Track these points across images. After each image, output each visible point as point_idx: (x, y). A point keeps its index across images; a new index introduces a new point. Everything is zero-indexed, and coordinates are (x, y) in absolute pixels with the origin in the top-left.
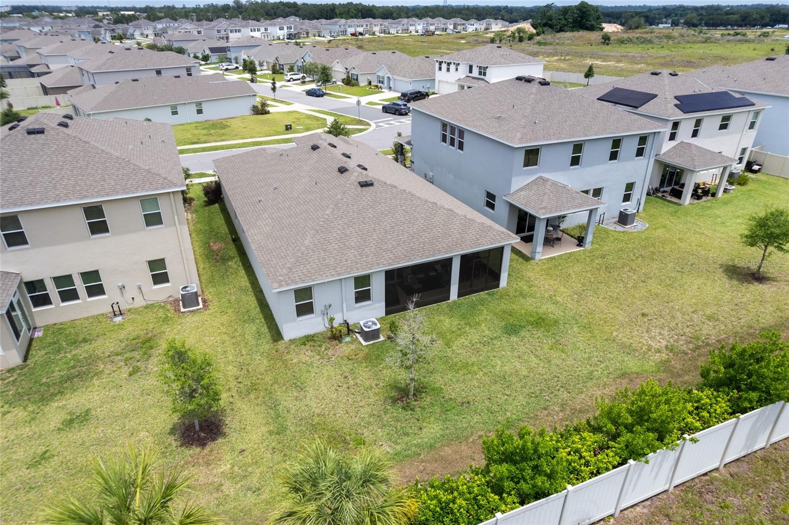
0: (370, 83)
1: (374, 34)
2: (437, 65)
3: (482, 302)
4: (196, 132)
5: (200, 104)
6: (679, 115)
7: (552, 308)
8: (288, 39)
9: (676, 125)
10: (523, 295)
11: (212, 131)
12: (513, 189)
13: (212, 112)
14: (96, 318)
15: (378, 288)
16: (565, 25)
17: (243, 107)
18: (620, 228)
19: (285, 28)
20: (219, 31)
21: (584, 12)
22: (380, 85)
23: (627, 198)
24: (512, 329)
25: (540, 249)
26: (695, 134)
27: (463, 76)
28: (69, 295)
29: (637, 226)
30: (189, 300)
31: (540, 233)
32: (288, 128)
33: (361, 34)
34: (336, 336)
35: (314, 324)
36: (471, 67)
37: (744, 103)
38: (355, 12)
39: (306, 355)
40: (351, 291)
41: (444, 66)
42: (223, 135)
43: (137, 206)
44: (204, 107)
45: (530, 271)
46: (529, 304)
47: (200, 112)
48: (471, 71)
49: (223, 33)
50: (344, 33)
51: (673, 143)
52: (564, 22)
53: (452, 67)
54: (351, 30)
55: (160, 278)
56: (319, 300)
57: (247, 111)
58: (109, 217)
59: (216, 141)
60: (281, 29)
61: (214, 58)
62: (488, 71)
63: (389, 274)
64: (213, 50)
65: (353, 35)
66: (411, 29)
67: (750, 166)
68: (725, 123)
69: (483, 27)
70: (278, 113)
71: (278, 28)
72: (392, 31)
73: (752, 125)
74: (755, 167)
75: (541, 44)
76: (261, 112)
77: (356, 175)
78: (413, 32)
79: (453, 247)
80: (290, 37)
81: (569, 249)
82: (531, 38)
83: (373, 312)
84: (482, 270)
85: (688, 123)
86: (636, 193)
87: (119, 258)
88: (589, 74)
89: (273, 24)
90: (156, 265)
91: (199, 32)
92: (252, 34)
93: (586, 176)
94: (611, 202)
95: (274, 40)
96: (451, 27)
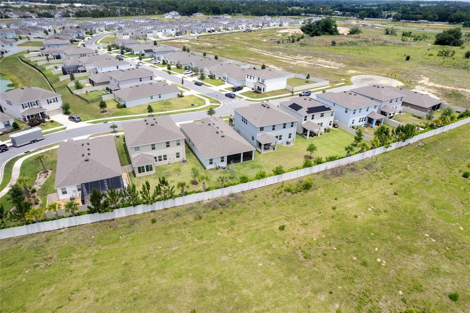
0: (220, 78)
1: (220, 31)
2: (246, 76)
3: (248, 163)
4: (161, 106)
5: (160, 95)
6: (307, 114)
7: (262, 164)
8: (176, 35)
9: (306, 117)
10: (257, 161)
11: (166, 106)
12: (257, 136)
13: (164, 97)
14: (165, 165)
15: (226, 159)
16: (318, 30)
17: (174, 95)
18: (286, 145)
19: (175, 29)
20: (142, 33)
21: (328, 24)
22: (224, 80)
23: (290, 137)
24: (253, 168)
25: (263, 151)
26: (313, 118)
27: (256, 82)
28: (160, 160)
29: (292, 144)
30: (184, 161)
31: (263, 147)
32: (193, 105)
33: (213, 31)
34: (217, 169)
35: (213, 166)
36: (259, 78)
37: (329, 109)
38: (209, 9)
39: (211, 172)
40: (220, 159)
41: (249, 77)
42: (170, 108)
43: (175, 142)
45: (260, 156)
46: (258, 163)
47: (160, 97)
48: (259, 80)
49: (144, 33)
50: (205, 30)
51: (306, 121)
52: (317, 29)
53: (252, 78)
54: (208, 29)
55: (178, 157)
56: (214, 161)
57: (176, 96)
58: (170, 144)
59: (169, 110)
60: (173, 30)
61: (147, 55)
62: (265, 81)
63: (228, 156)
64: (147, 51)
65: (209, 32)
66: (240, 26)
67: (334, 126)
68: (322, 116)
69: (278, 24)
70: (187, 96)
71: (171, 30)
72: (229, 28)
73: (332, 115)
74: (336, 126)
75: (302, 45)
76: (181, 96)
77: (221, 134)
78: (241, 29)
79: (241, 151)
80: (177, 34)
81: (271, 151)
82: (298, 40)
83: (224, 164)
84: (248, 156)
85: (310, 116)
86: (292, 136)
87: (171, 152)
88: (308, 77)
89: (169, 28)
90: (178, 154)
91: (132, 34)
92: (158, 33)
93: (277, 132)
94: (285, 138)
95: (169, 36)
96: (261, 25)
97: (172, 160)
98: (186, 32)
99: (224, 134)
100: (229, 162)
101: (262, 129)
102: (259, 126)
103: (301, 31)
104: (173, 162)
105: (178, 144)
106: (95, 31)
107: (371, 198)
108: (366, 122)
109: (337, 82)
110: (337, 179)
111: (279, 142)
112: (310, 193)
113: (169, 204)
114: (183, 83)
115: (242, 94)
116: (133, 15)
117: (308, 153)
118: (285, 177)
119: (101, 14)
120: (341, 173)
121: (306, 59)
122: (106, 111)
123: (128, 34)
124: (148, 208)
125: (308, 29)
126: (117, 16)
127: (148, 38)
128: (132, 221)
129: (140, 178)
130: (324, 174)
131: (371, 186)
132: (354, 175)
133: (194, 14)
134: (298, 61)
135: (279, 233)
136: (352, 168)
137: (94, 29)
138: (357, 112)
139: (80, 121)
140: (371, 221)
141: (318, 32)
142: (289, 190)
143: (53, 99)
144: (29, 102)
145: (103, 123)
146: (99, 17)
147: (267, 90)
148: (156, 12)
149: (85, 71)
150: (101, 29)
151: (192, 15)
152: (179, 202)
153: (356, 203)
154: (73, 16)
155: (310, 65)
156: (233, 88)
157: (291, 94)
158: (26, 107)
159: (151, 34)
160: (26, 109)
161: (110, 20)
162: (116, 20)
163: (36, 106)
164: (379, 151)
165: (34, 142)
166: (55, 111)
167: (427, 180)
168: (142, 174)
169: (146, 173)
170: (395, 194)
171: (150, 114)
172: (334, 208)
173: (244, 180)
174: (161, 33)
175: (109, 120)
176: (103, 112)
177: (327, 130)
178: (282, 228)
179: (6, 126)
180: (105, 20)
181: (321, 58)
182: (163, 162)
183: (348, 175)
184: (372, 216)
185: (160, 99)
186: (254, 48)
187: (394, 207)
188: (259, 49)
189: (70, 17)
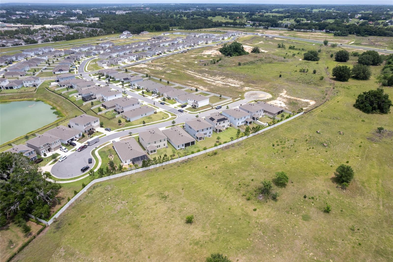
0: (173, 99)
1: (165, 53)
3: (193, 146)
4: (147, 119)
5: (145, 113)
7: (199, 146)
11: (150, 119)
12: (196, 134)
13: (148, 114)
15: (184, 145)
17: (152, 113)
18: (209, 137)
21: (237, 46)
22: (176, 100)
24: (195, 148)
26: (220, 124)
29: (211, 136)
30: (167, 147)
31: (199, 139)
32: (163, 118)
33: (160, 54)
34: (181, 149)
35: (179, 148)
36: (195, 101)
37: (227, 119)
38: (152, 27)
39: (179, 151)
40: (182, 146)
41: (189, 99)
42: (152, 120)
45: (198, 143)
46: (197, 146)
47: (146, 115)
49: (116, 61)
50: (155, 54)
51: (217, 126)
53: (191, 100)
54: (157, 53)
55: (164, 145)
56: (180, 146)
58: (162, 141)
60: (134, 57)
61: (125, 82)
62: (198, 102)
64: (125, 79)
65: (158, 55)
66: (178, 48)
67: (230, 126)
68: (224, 122)
69: (205, 42)
70: (159, 112)
72: (171, 50)
73: (229, 122)
75: (220, 66)
76: (156, 113)
77: (181, 135)
78: (179, 49)
79: (190, 141)
80: (137, 59)
81: (202, 140)
82: (218, 61)
83: (184, 147)
84: (193, 143)
85: (218, 123)
86: (211, 133)
87: (162, 144)
88: (221, 96)
91: (108, 62)
92: (125, 60)
93: (204, 132)
94: (208, 134)
95: (132, 61)
96: (193, 45)
97: (162, 147)
99: (182, 135)
100: (185, 146)
101: (198, 131)
102: (196, 130)
103: (220, 52)
105: (165, 140)
106: (79, 58)
107: (237, 156)
108: (245, 123)
109: (236, 98)
110: (227, 150)
111: (206, 136)
112: (216, 156)
113: (167, 163)
114: (154, 104)
115: (186, 109)
116: (95, 36)
117: (217, 140)
118: (208, 151)
120: (229, 148)
121: (222, 79)
122: (121, 124)
123: (105, 63)
124: (161, 165)
125: (224, 51)
127: (118, 64)
128: (156, 169)
130: (222, 149)
131: (238, 152)
132: (233, 148)
133: (142, 32)
134: (217, 81)
135: (206, 169)
136: (233, 145)
138: (240, 119)
139: (111, 130)
140: (236, 163)
141: (231, 53)
142: (209, 155)
143: (96, 121)
144: (87, 123)
145: (122, 131)
146: (71, 39)
147: (199, 107)
148: (113, 32)
149: (96, 98)
150: (82, 56)
151: (140, 33)
152: (171, 162)
153: (232, 158)
155: (223, 84)
156: (182, 106)
157: (211, 108)
158: (86, 126)
159: (121, 61)
163: (90, 125)
164: (245, 137)
165: (96, 143)
166: (97, 126)
167: (259, 148)
168: (152, 153)
169: (153, 153)
170: (246, 154)
171: (144, 125)
172: (224, 160)
173: (193, 153)
174: (127, 60)
175: (125, 129)
177: (227, 129)
178: (206, 167)
179: (79, 136)
181: (231, 78)
182: (159, 148)
183: (231, 148)
184: (236, 162)
186: (190, 70)
187: (244, 158)
188: (193, 71)
189: (50, 42)
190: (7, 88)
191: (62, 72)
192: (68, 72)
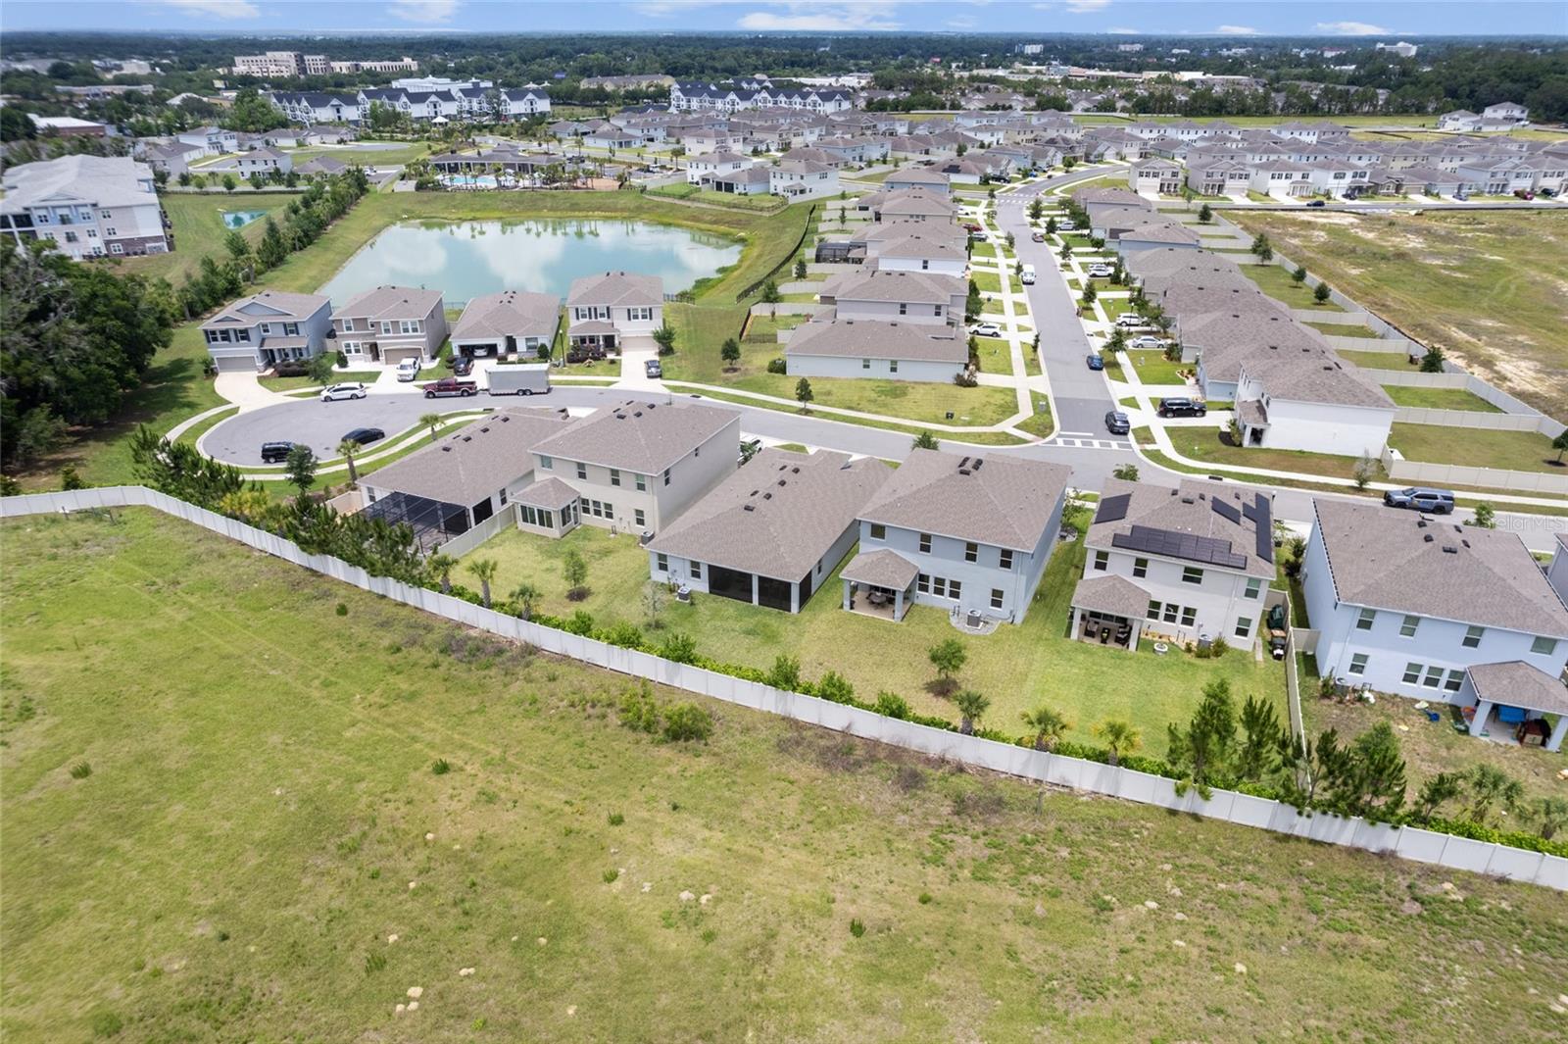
0: (1197, 362)
2: (1241, 371)
3: (761, 614)
5: (893, 362)
6: (1109, 548)
7: (793, 636)
8: (1345, 196)
9: (1104, 556)
10: (793, 623)
11: (882, 398)
12: (861, 551)
13: (905, 373)
14: (605, 530)
15: (704, 572)
18: (960, 625)
19: (1349, 174)
20: (1210, 175)
22: (1198, 370)
23: (994, 603)
26: (1138, 573)
28: (597, 513)
29: (982, 630)
32: (950, 416)
34: (671, 590)
35: (663, 577)
40: (689, 568)
43: (633, 478)
44: (899, 366)
45: (827, 614)
46: (786, 628)
47: (894, 370)
49: (1217, 177)
51: (1100, 573)
55: (640, 522)
56: (670, 563)
57: (951, 380)
58: (622, 478)
59: (869, 412)
61: (1111, 245)
63: (714, 568)
65: (1517, 194)
68: (1192, 576)
70: (990, 387)
71: (1332, 174)
73: (1251, 594)
74: (1279, 652)
76: (964, 383)
79: (764, 569)
80: (1353, 192)
81: (890, 617)
83: (697, 587)
84: (776, 592)
85: (1126, 559)
86: (1008, 602)
87: (622, 502)
88: (1562, 441)
89: (1325, 167)
90: (639, 513)
91: (1175, 174)
92: (1273, 184)
93: (941, 565)
94: (976, 597)
97: (624, 524)
98: (1398, 188)
100: (714, 588)
101: (878, 531)
102: (865, 516)
104: (627, 531)
105: (641, 487)
106: (1102, 155)
107: (761, 879)
111: (945, 602)
112: (661, 751)
115: (1171, 430)
119: (1214, 106)
122: (735, 370)
123: (1155, 175)
126: (1267, 114)
127: (1225, 193)
129: (521, 533)
131: (848, 855)
132: (879, 795)
137: (1100, 149)
138: (1385, 624)
139: (660, 376)
140: (619, 919)
143: (643, 310)
144: (592, 306)
148: (1431, 107)
150: (1125, 151)
153: (700, 855)
154: (1124, 110)
156: (1163, 403)
157: (1354, 483)
158: (584, 316)
159: (1244, 183)
160: (583, 321)
161: (1189, 128)
162: (1211, 127)
163: (604, 320)
165: (524, 393)
166: (638, 341)
168: (527, 527)
169: (536, 528)
171: (801, 405)
172: (619, 821)
174: (1284, 183)
176: (726, 371)
178: (441, 769)
179: (529, 347)
180: (1175, 126)
183: (874, 790)
184: (653, 912)
185: (893, 376)
189: (1115, 110)
190: (719, 186)
191: (954, 178)
192: (975, 180)
